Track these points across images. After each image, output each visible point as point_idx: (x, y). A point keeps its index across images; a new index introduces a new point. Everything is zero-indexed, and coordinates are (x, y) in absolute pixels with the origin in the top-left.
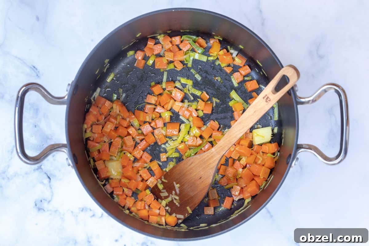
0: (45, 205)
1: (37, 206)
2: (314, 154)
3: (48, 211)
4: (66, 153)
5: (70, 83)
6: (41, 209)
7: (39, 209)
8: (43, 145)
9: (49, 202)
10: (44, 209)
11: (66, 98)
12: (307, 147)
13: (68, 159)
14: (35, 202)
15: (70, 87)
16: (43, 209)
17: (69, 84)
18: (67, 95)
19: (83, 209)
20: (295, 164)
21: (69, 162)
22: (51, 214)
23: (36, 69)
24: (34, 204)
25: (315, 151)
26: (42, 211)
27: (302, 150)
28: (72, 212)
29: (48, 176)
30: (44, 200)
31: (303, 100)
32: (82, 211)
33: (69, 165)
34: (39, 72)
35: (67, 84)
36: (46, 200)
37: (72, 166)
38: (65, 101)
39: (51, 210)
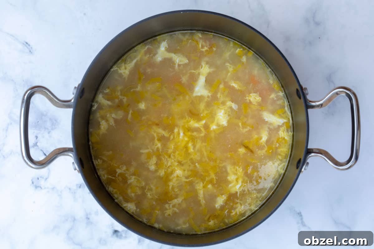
0: (42, 183)
1: (34, 184)
2: (324, 159)
3: (45, 188)
4: (72, 157)
5: (77, 86)
6: (38, 187)
7: (36, 187)
8: (38, 122)
9: (46, 179)
10: (42, 187)
11: (72, 101)
12: (317, 151)
13: (75, 163)
14: (32, 180)
15: (76, 90)
16: (40, 187)
17: (75, 87)
18: (73, 98)
19: (81, 185)
20: (305, 169)
21: (75, 166)
22: (48, 192)
23: (29, 45)
24: (31, 182)
25: (325, 156)
26: (40, 188)
27: (313, 154)
28: (70, 189)
29: (44, 153)
30: (41, 177)
31: (313, 104)
32: (80, 187)
33: (75, 169)
34: (31, 48)
35: (74, 87)
36: (43, 178)
37: (78, 171)
38: (71, 104)
39: (48, 188)
